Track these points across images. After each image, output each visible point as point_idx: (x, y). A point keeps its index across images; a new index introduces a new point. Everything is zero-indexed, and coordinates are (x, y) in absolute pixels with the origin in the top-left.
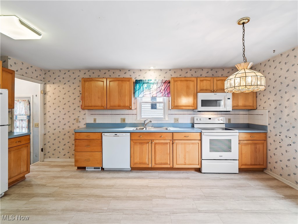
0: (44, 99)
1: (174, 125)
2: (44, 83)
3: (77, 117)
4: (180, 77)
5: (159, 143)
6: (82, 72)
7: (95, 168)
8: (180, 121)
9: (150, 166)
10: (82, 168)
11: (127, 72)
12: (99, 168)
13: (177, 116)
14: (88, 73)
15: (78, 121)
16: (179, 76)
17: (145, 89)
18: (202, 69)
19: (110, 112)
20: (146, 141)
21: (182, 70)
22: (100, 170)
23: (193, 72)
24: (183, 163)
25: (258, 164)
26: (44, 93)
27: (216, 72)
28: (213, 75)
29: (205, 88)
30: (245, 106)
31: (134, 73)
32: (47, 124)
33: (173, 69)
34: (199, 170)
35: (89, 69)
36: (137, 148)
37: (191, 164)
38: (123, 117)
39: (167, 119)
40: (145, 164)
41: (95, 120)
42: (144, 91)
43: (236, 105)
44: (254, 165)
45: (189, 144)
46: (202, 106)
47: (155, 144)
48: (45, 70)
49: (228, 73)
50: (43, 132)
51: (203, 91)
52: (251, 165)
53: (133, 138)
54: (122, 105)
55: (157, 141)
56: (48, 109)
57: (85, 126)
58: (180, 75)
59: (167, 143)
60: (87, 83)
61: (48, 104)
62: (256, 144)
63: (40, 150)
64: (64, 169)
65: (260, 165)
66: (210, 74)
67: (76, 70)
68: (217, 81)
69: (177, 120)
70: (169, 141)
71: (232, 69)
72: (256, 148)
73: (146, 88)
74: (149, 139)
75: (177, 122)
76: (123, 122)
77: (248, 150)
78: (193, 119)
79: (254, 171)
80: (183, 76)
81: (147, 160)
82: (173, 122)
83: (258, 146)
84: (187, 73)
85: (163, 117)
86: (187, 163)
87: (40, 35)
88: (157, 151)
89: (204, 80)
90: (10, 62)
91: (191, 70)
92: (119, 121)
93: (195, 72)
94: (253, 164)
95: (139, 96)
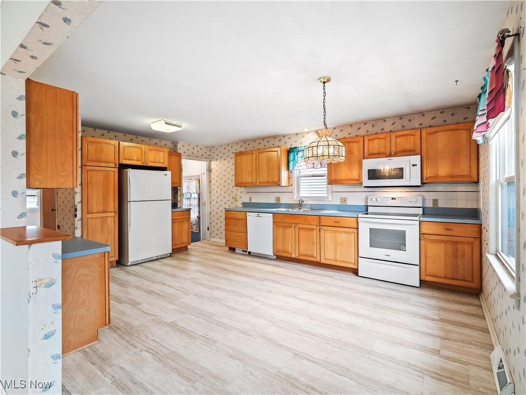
0: (210, 176)
1: (339, 208)
2: (209, 160)
3: (235, 196)
4: (350, 136)
5: (303, 229)
6: (239, 145)
7: (243, 251)
8: (349, 202)
9: (293, 256)
10: (232, 249)
11: (282, 138)
12: (246, 252)
13: (344, 195)
14: (244, 146)
15: (236, 200)
16: (347, 136)
17: (299, 159)
18: (384, 120)
19: (264, 189)
20: (289, 225)
21: (351, 126)
22: (247, 253)
23: (369, 127)
24: (333, 258)
25: (461, 278)
26: (209, 170)
27: (410, 121)
28: (403, 126)
29: (376, 151)
30: (452, 177)
31: (289, 138)
32: (212, 202)
33: (339, 127)
34: (355, 272)
35: (245, 141)
36: (280, 232)
37: (344, 262)
38: (277, 195)
39: (330, 199)
40: (288, 252)
41: (250, 198)
42: (299, 162)
43: (433, 175)
44: (452, 279)
45: (341, 232)
46: (369, 179)
47: (299, 228)
48: (210, 147)
49: (432, 119)
50: (209, 211)
51: (372, 155)
52: (446, 278)
53: (276, 221)
54: (270, 180)
55: (301, 226)
56: (213, 187)
57: (242, 206)
58: (349, 134)
59: (313, 229)
60: (238, 158)
61: (213, 182)
62: (455, 243)
63: (207, 230)
64: (220, 248)
65: (464, 280)
66: (398, 126)
67: (233, 143)
68: (396, 137)
69: (344, 200)
70: (314, 227)
71: (441, 111)
72: (457, 250)
73: (301, 157)
74: (292, 222)
75: (344, 203)
76: (278, 202)
77: (438, 251)
78: (367, 199)
79: (458, 291)
80: (353, 134)
81: (290, 248)
82: (339, 203)
83: (460, 247)
84: (359, 128)
85: (325, 195)
86: (338, 259)
87: (180, 127)
88: (301, 238)
89: (374, 139)
90: (179, 146)
91: (365, 124)
92: (273, 201)
93: (373, 126)
94: (451, 277)
95: (294, 169)
